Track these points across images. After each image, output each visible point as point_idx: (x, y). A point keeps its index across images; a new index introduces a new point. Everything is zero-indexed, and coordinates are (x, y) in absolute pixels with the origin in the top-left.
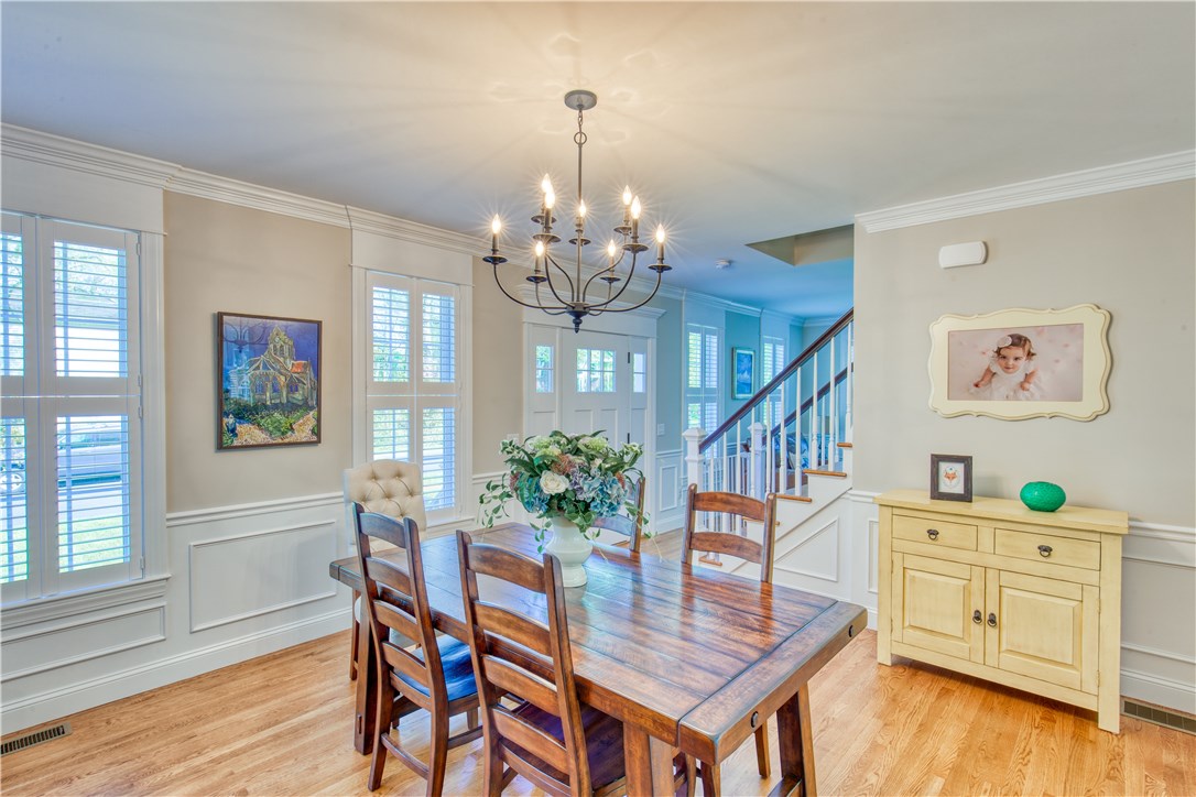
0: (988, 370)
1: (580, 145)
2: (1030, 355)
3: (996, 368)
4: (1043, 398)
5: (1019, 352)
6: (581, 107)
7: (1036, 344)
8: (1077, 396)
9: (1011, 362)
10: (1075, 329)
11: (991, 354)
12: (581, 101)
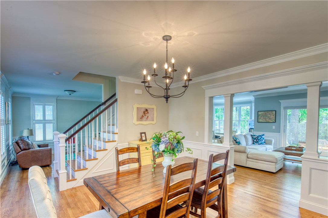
0: (143, 115)
2: (148, 113)
3: (144, 115)
4: (150, 121)
5: (146, 112)
6: (167, 40)
7: (149, 111)
8: (153, 120)
9: (146, 114)
10: (153, 109)
11: (143, 112)
12: (167, 38)
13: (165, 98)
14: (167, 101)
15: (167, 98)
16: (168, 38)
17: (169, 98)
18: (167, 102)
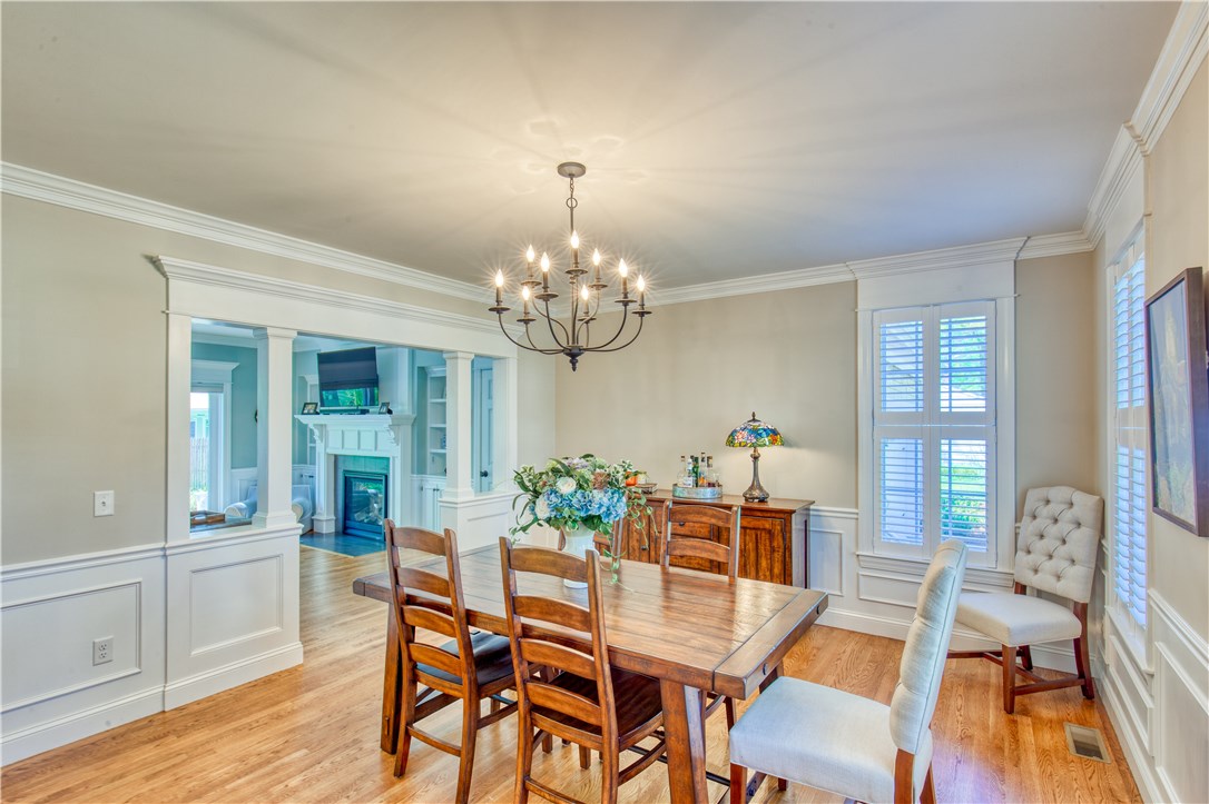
1: (572, 209)
6: (571, 176)
12: (571, 171)
13: (567, 354)
14: (574, 362)
15: (573, 355)
16: (574, 170)
17: (579, 354)
18: (574, 370)
